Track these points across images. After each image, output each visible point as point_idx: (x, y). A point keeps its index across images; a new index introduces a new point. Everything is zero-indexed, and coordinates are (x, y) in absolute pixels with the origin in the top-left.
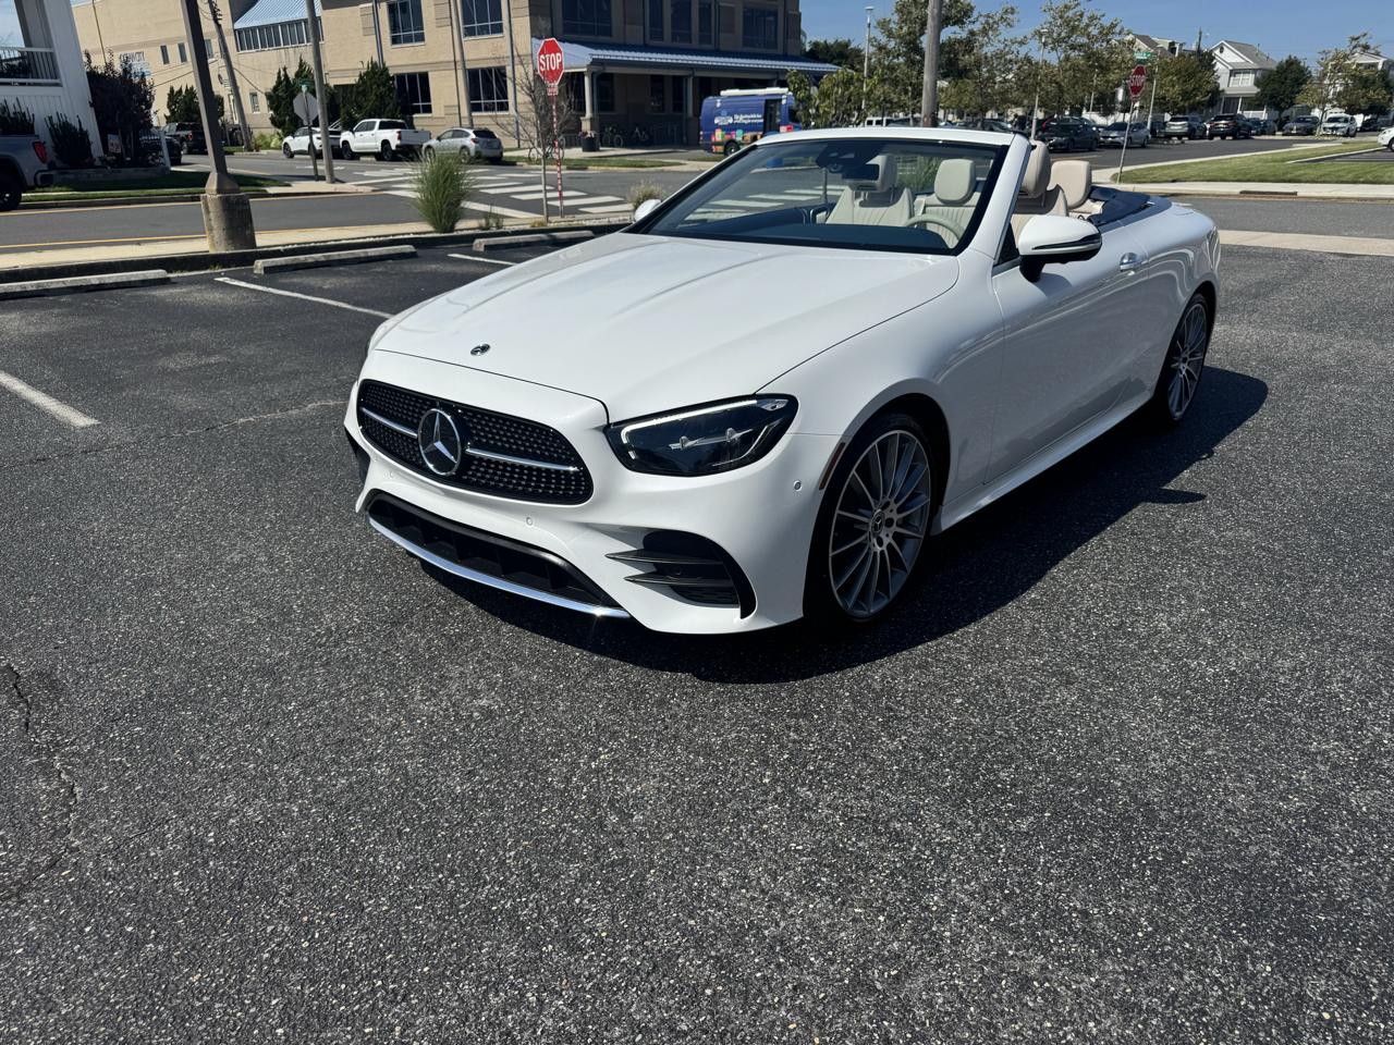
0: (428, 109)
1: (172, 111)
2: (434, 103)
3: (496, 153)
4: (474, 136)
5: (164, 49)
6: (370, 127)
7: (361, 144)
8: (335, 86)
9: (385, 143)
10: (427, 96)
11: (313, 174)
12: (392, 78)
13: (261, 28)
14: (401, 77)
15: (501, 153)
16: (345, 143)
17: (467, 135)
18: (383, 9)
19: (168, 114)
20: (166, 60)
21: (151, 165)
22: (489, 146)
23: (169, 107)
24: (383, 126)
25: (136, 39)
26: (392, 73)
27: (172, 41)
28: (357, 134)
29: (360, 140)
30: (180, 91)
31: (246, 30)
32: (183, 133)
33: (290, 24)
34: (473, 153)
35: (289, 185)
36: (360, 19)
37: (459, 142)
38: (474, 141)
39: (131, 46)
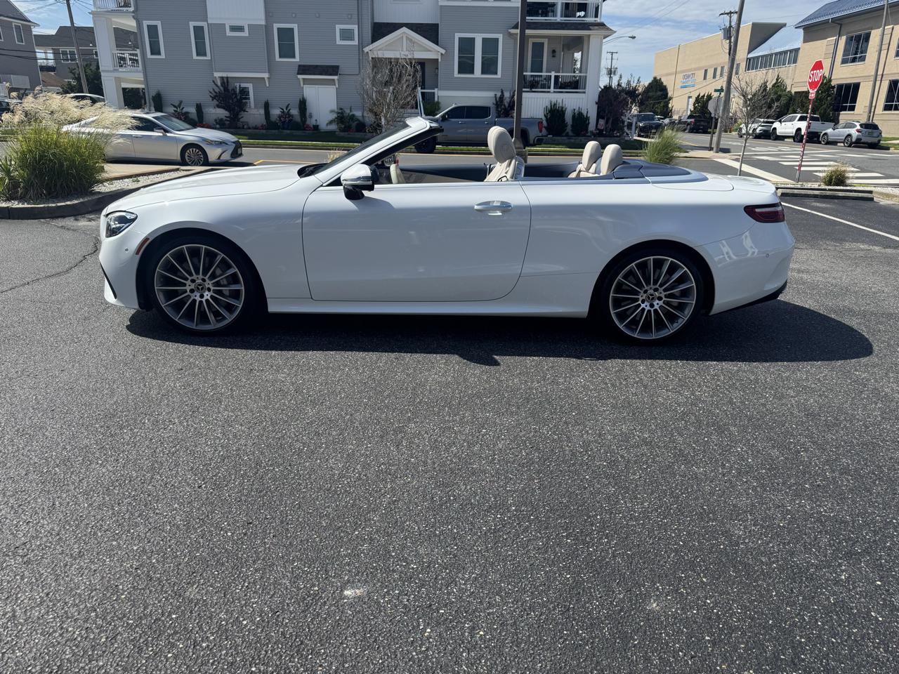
0: (852, 108)
1: (695, 108)
2: (857, 105)
3: (875, 140)
4: (859, 127)
5: (706, 71)
6: (792, 120)
7: (783, 130)
8: (795, 92)
9: (799, 130)
10: (854, 100)
11: (708, 146)
12: (834, 87)
13: (762, 56)
14: (840, 87)
15: (880, 141)
16: (775, 129)
17: (855, 126)
18: (843, 39)
19: (692, 109)
20: (705, 78)
21: (614, 137)
22: (870, 135)
23: (694, 104)
24: (802, 119)
25: (693, 66)
26: (833, 83)
27: (710, 67)
28: (783, 124)
29: (785, 127)
30: (704, 96)
31: (754, 58)
32: (689, 120)
33: (781, 53)
34: (854, 140)
35: (687, 152)
36: (825, 47)
37: (848, 131)
38: (858, 131)
39: (690, 70)
